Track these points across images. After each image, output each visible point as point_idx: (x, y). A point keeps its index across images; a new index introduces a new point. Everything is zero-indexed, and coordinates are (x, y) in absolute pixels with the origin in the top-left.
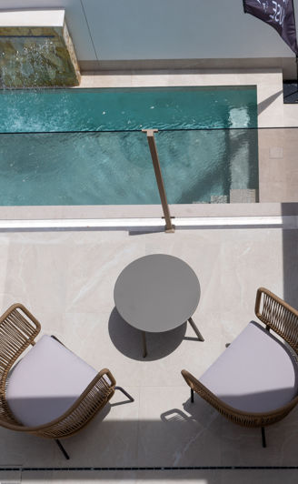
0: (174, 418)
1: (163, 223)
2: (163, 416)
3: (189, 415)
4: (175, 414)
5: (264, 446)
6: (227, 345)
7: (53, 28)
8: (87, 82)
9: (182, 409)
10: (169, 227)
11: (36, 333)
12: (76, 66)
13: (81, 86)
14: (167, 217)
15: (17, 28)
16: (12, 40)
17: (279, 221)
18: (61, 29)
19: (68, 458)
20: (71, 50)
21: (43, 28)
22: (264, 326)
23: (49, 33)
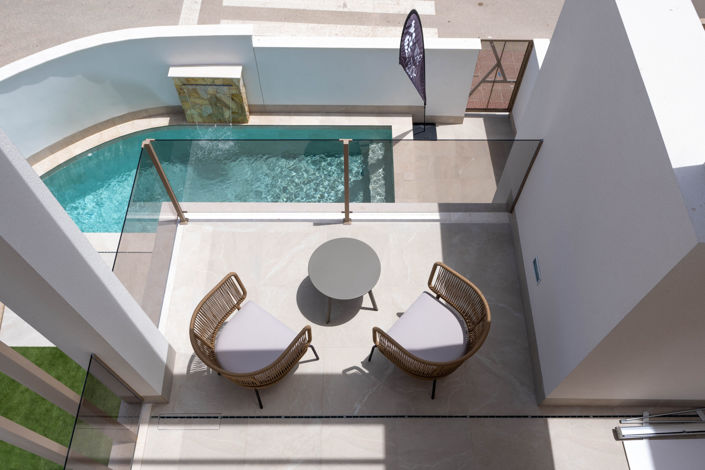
0: (354, 374)
1: (343, 216)
2: (345, 371)
3: (367, 371)
4: (355, 371)
5: (433, 397)
6: (400, 315)
7: (231, 80)
8: (254, 120)
9: (360, 366)
10: (346, 220)
11: (242, 299)
12: (247, 108)
13: (249, 124)
14: (347, 212)
15: (203, 79)
16: (198, 87)
17: (437, 216)
18: (238, 80)
19: (261, 407)
20: (244, 96)
21: (224, 79)
22: (435, 295)
23: (229, 83)
